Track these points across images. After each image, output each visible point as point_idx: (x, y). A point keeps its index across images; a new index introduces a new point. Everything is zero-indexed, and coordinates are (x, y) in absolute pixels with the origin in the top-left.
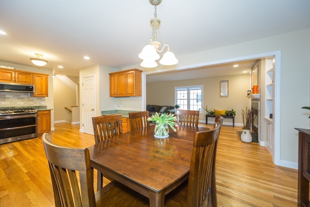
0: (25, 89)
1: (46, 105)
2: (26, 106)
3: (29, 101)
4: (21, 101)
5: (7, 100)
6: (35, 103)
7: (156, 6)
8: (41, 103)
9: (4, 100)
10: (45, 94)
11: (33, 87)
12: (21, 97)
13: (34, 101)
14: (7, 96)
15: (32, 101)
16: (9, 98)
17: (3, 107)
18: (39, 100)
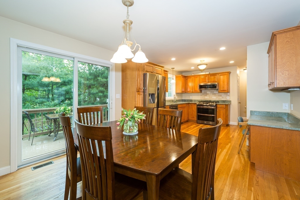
0: (212, 87)
1: (230, 100)
2: (217, 100)
3: (219, 96)
4: (215, 96)
5: (207, 95)
6: (223, 98)
7: (128, 8)
8: (226, 98)
9: (206, 96)
10: (226, 90)
11: (216, 85)
12: (215, 93)
13: (222, 96)
14: (208, 93)
15: (221, 96)
16: (208, 94)
17: (206, 100)
18: (225, 95)
